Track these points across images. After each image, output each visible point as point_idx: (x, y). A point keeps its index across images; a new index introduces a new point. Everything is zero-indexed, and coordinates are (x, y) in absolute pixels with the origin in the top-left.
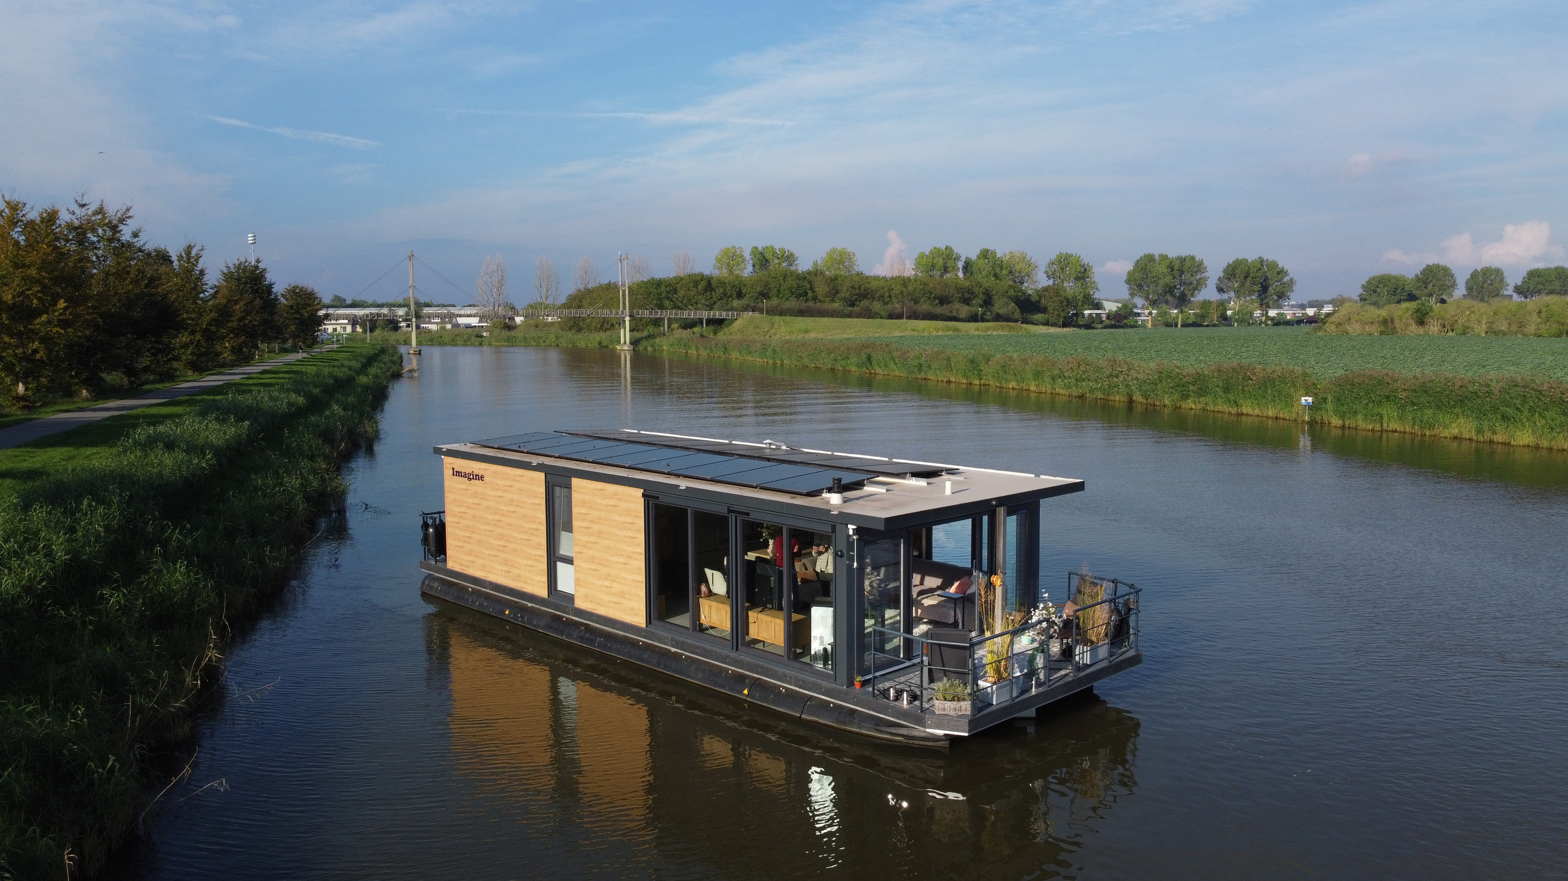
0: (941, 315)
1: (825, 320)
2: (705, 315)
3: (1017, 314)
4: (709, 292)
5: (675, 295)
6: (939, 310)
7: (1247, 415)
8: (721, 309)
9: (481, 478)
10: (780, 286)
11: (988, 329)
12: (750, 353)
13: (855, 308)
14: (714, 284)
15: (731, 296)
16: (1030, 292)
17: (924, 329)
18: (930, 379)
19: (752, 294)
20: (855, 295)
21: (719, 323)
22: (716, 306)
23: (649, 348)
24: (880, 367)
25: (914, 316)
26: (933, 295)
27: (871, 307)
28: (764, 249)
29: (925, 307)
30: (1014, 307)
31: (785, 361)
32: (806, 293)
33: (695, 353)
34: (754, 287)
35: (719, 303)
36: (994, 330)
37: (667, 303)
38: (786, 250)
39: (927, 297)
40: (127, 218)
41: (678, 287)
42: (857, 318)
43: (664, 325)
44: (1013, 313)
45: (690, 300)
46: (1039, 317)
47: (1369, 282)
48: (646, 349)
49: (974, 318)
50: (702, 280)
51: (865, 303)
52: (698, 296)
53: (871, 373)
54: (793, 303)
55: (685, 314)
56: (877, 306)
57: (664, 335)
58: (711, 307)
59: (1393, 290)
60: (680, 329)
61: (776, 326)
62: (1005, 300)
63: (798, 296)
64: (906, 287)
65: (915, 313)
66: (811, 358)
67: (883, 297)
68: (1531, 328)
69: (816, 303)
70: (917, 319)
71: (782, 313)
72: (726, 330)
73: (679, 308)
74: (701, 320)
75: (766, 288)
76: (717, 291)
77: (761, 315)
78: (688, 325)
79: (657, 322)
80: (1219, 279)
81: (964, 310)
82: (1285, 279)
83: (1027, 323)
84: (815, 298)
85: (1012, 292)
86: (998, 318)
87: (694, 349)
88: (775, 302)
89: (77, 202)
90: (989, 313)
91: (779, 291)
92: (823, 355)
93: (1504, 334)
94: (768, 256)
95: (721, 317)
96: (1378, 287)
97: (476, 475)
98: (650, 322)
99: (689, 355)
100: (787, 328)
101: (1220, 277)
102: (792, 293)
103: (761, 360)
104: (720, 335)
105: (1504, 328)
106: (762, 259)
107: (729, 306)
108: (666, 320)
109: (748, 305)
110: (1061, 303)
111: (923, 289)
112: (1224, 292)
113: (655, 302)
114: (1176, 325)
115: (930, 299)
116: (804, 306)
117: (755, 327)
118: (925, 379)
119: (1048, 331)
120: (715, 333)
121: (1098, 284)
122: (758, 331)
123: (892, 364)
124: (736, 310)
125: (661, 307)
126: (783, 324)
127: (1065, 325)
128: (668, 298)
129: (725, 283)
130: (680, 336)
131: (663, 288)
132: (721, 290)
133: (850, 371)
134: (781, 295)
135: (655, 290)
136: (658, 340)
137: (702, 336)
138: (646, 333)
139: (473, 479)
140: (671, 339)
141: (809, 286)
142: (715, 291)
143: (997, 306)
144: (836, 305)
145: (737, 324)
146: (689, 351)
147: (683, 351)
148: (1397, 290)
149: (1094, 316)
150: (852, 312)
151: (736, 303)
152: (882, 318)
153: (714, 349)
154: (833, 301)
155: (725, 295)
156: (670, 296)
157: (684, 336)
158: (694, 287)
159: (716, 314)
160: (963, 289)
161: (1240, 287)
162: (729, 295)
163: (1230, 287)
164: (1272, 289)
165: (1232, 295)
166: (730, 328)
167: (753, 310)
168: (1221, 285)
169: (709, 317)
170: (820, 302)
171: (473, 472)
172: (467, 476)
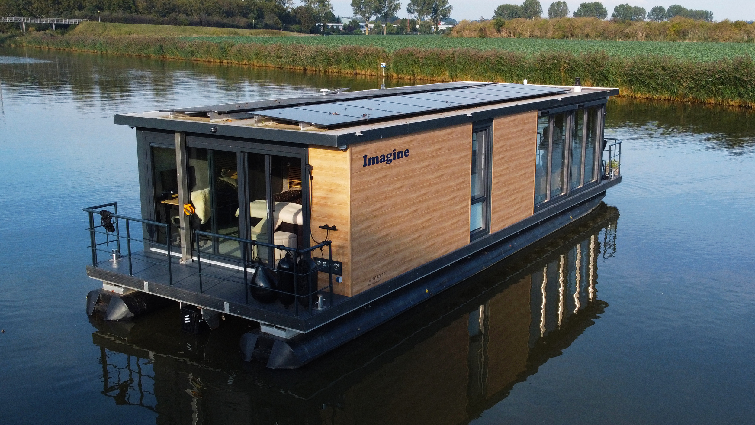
0: (227, 24)
1: (144, 26)
2: (54, 21)
3: (280, 24)
4: (57, 5)
5: (30, 7)
6: (225, 21)
7: (359, 74)
8: (67, 17)
9: (404, 153)
11: (258, 33)
12: (85, 46)
13: (166, 18)
15: (74, 8)
16: (289, 10)
17: (214, 33)
18: (199, 60)
19: (89, 7)
20: (166, 9)
21: (64, 28)
22: (62, 15)
23: (12, 45)
24: (169, 53)
25: (208, 24)
26: (222, 11)
27: (177, 18)
29: (215, 18)
30: (277, 20)
31: (109, 52)
32: (131, 7)
33: (47, 47)
35: (65, 12)
36: (262, 34)
37: (24, 12)
39: (217, 12)
42: (168, 24)
43: (23, 29)
44: (277, 24)
45: (43, 10)
46: (295, 26)
47: (498, 9)
48: (10, 45)
49: (250, 26)
51: (173, 15)
52: (49, 8)
53: (164, 58)
54: (120, 14)
55: (38, 21)
56: (182, 17)
57: (23, 35)
58: (59, 15)
59: (511, 14)
60: (35, 31)
61: (108, 29)
62: (272, 15)
63: (124, 10)
64: (203, 5)
65: (208, 22)
66: (125, 48)
67: (187, 11)
68: (550, 35)
69: (137, 14)
70: (210, 26)
71: (112, 21)
72: (71, 32)
73: (35, 16)
74: (51, 25)
75: (100, 3)
76: (63, 4)
77: (96, 22)
78: (41, 28)
79: (18, 26)
80: (409, 5)
81: (243, 21)
82: (447, 6)
83: (286, 30)
84: (137, 11)
85: (276, 10)
86: (266, 27)
87: (45, 45)
88: (107, 13)
90: (260, 24)
91: (110, 5)
92: (133, 46)
93: (538, 37)
95: (66, 23)
96: (503, 12)
97: (398, 153)
98: (12, 26)
99: (43, 49)
100: (116, 31)
101: (409, 3)
102: (120, 7)
103: (92, 51)
104: (67, 36)
105: (538, 34)
107: (72, 15)
108: (24, 25)
109: (87, 15)
110: (310, 18)
111: (215, 6)
112: (412, 13)
113: (15, 11)
114: (383, 34)
115: (220, 13)
116: (128, 15)
117: (92, 30)
118: (196, 60)
119: (300, 36)
120: (63, 34)
121: (333, 6)
122: (95, 33)
123: (176, 52)
124: (78, 18)
125: (20, 15)
126: (113, 28)
127: (312, 33)
128: (25, 9)
130: (35, 36)
132: (66, 4)
133: (150, 57)
134: (112, 9)
136: (19, 39)
137: (52, 35)
138: (9, 34)
139: (394, 158)
140: (29, 38)
141: (132, 2)
142: (61, 4)
143: (266, 19)
144: (152, 16)
145: (79, 28)
146: (42, 47)
147: (38, 46)
148: (513, 14)
149: (335, 27)
150: (163, 21)
151: (77, 13)
152: (185, 25)
153: (60, 44)
154: (150, 13)
155: (69, 7)
156: (27, 7)
157: (38, 36)
159: (63, 21)
160: (243, 7)
161: (421, 10)
162: (72, 7)
163: (415, 10)
164: (440, 11)
165: (416, 14)
166: (74, 30)
167: (91, 18)
168: (410, 9)
169: (57, 23)
170: (141, 13)
171: (394, 150)
172: (386, 159)
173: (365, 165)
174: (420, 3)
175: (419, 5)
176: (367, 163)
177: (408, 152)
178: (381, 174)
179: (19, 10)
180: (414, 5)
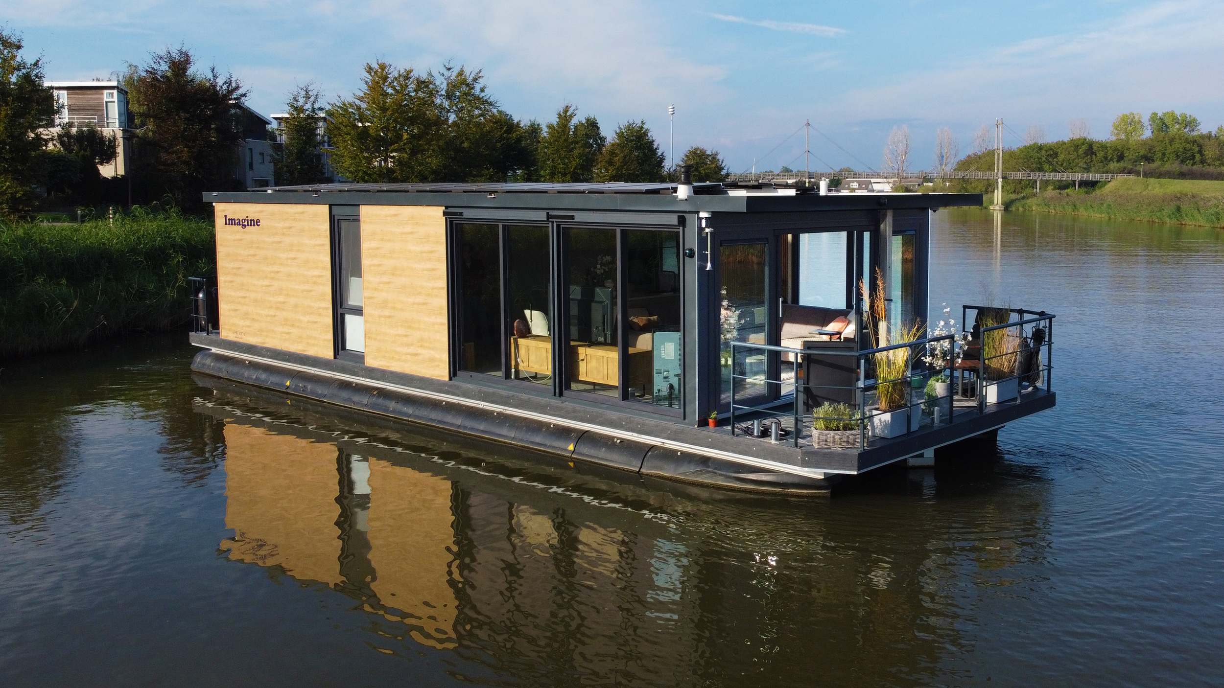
2: (1078, 177)
4: (1089, 156)
5: (1055, 159)
8: (1097, 172)
9: (256, 223)
10: (1166, 150)
14: (1095, 148)
15: (1112, 159)
19: (1133, 157)
21: (1090, 186)
22: (1093, 169)
23: (1020, 209)
28: (1164, 115)
32: (1193, 157)
33: (1053, 211)
34: (1138, 151)
35: (1097, 166)
37: (1046, 166)
38: (1188, 116)
40: (479, 78)
41: (1060, 152)
43: (1036, 188)
48: (1017, 210)
50: (1083, 144)
52: (1078, 160)
54: (1175, 166)
55: (1058, 176)
57: (1035, 196)
58: (1087, 170)
60: (1053, 191)
61: (1150, 188)
63: (1183, 159)
69: (1204, 166)
71: (1160, 176)
72: (1098, 192)
73: (1057, 171)
74: (1074, 182)
75: (1151, 152)
76: (1098, 155)
77: (1137, 177)
78: (1059, 186)
79: (1031, 184)
84: (1202, 162)
88: (1156, 165)
89: (445, 66)
91: (1164, 154)
94: (1168, 121)
95: (1094, 180)
97: (251, 220)
98: (1022, 184)
100: (1161, 190)
102: (1178, 156)
104: (1092, 197)
106: (1161, 124)
107: (1106, 169)
108: (1038, 182)
109: (1125, 168)
113: (1031, 165)
116: (1185, 168)
117: (1127, 189)
120: (1087, 195)
124: (1112, 172)
126: (1158, 185)
128: (1048, 161)
129: (1107, 147)
131: (1043, 152)
132: (1102, 154)
134: (1165, 159)
135: (1036, 154)
136: (1029, 201)
138: (1015, 195)
139: (248, 225)
140: (1042, 199)
141: (1197, 149)
142: (1096, 155)
145: (1110, 186)
151: (1114, 166)
154: (1222, 164)
155: (1106, 158)
156: (1050, 160)
157: (1053, 197)
158: (1074, 151)
159: (1091, 177)
162: (1109, 158)
166: (1103, 189)
167: (1130, 173)
169: (1082, 179)
170: (1209, 165)
171: (247, 217)
172: (241, 223)
173: (226, 224)
176: (228, 223)
177: (259, 222)
178: (238, 237)
179: (1040, 163)
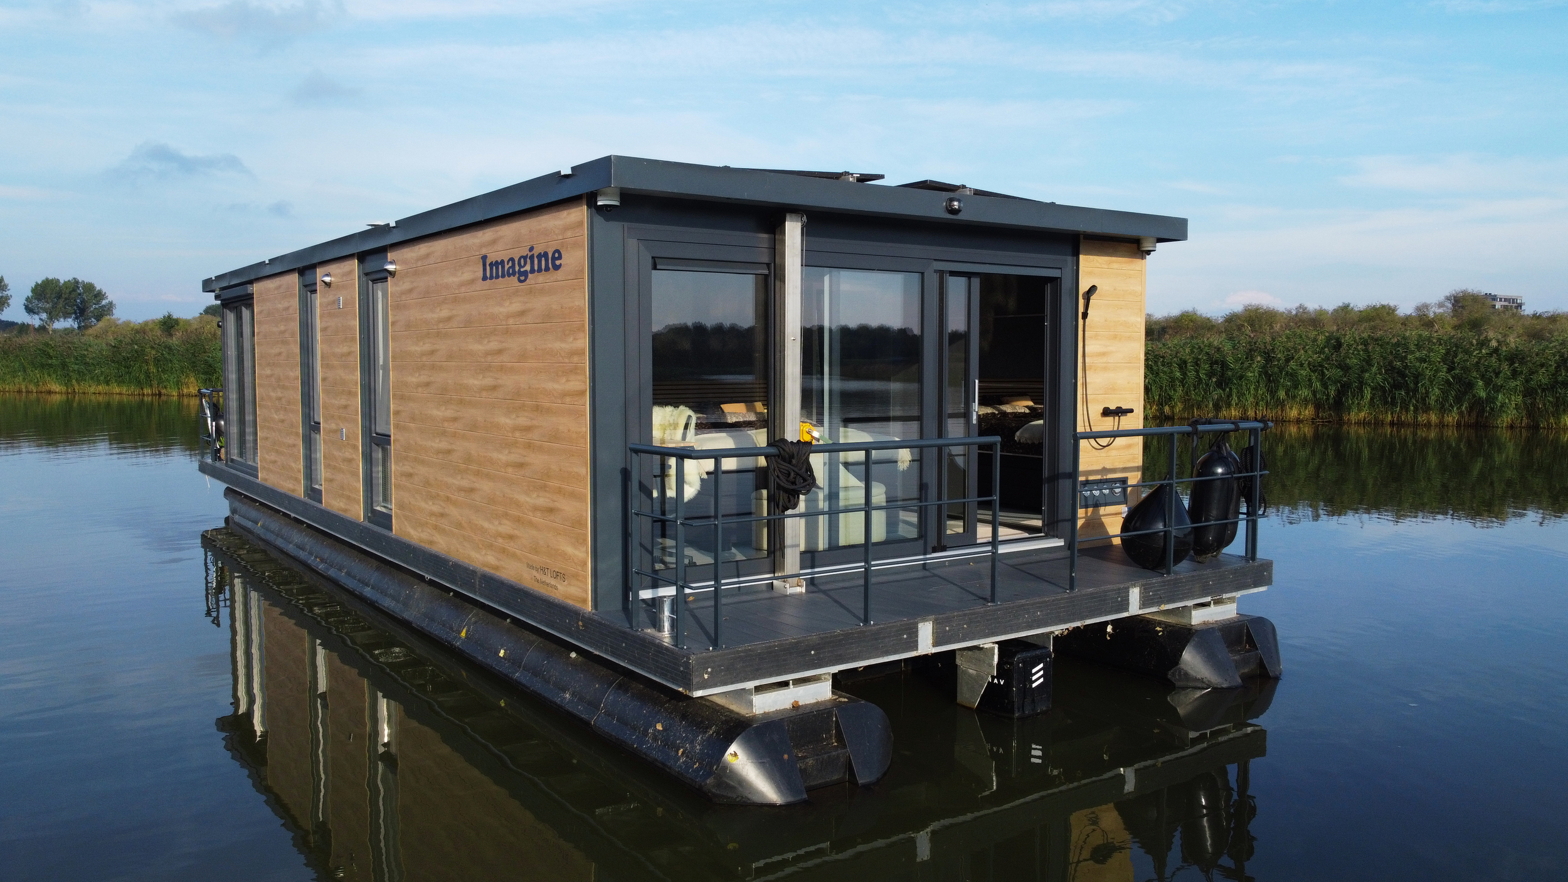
80: (27, 299)
82: (104, 302)
101: (28, 297)
112: (35, 313)
161: (53, 308)
163: (41, 308)
164: (91, 312)
165: (44, 316)
168: (30, 306)
174: (50, 298)
175: (49, 301)
180: (39, 300)
